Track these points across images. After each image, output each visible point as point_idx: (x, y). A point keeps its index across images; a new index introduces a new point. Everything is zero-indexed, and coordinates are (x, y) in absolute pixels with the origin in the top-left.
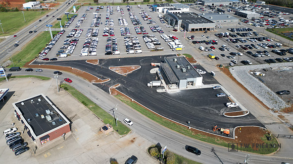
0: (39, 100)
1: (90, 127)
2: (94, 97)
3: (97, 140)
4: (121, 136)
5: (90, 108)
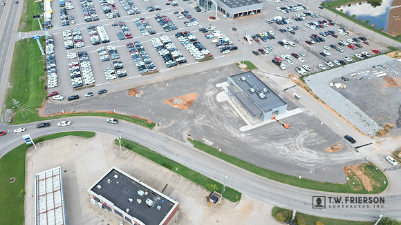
0: (116, 176)
1: (194, 200)
2: (172, 153)
3: (212, 214)
4: (235, 204)
5: (177, 172)
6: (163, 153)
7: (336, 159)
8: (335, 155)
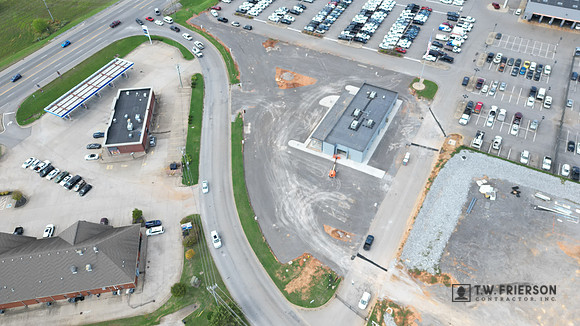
0: (145, 95)
1: (166, 156)
3: (158, 175)
4: (181, 185)
5: (190, 129)
6: (206, 109)
7: (318, 241)
8: (324, 238)
